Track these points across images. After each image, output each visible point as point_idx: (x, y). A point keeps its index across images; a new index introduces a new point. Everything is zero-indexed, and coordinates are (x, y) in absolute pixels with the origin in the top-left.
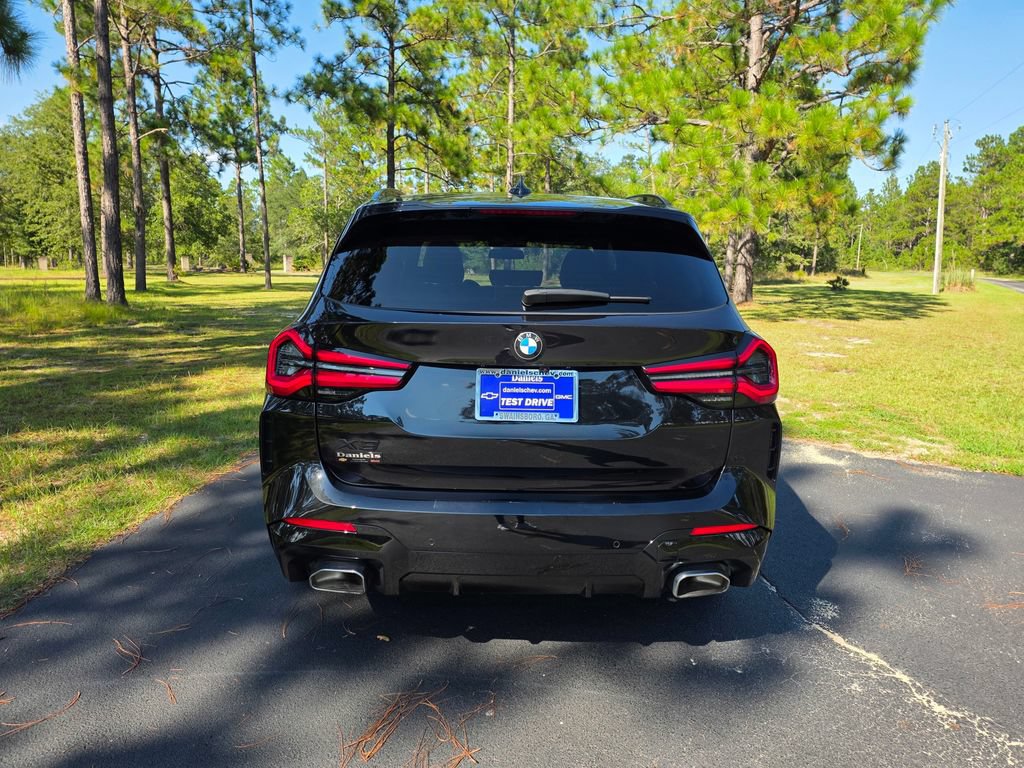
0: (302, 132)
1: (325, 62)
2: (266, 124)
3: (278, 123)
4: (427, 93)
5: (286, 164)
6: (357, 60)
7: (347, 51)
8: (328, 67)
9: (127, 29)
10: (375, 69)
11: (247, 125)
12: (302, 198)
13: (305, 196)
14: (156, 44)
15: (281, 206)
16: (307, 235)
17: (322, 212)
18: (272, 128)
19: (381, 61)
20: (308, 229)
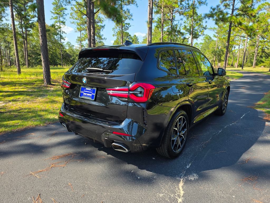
0: (212, 28)
1: (213, 8)
2: (201, 28)
3: (205, 27)
4: (245, 12)
5: (209, 38)
6: (223, 6)
7: (220, 4)
8: (214, 10)
9: (163, 10)
10: (229, 7)
11: (196, 29)
12: (209, 47)
13: (211, 46)
14: (172, 12)
15: (204, 49)
16: (210, 57)
17: (215, 51)
18: (203, 28)
19: (231, 4)
20: (210, 55)
